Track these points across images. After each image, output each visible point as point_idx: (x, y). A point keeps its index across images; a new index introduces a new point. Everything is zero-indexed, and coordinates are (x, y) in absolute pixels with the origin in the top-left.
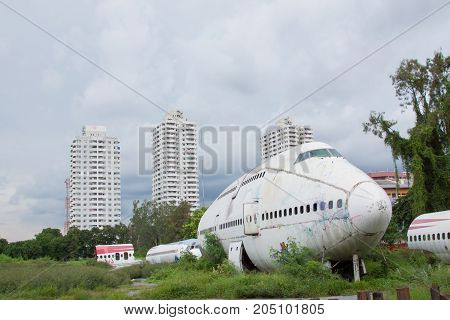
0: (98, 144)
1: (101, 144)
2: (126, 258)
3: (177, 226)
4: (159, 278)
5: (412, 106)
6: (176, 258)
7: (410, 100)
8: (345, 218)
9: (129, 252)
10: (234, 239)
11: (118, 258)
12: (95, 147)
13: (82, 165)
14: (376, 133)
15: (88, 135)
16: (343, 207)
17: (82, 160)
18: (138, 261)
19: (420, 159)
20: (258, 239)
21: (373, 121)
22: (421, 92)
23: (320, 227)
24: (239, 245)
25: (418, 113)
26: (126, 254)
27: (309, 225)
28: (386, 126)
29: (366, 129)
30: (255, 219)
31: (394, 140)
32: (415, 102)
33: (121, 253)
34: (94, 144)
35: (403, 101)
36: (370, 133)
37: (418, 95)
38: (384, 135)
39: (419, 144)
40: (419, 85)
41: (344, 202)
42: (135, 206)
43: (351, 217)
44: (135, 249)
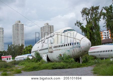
2: (10, 59)
3: (20, 51)
4: (22, 64)
5: (86, 20)
6: (24, 59)
7: (85, 18)
9: (11, 58)
10: (44, 53)
11: (7, 60)
14: (78, 26)
18: (13, 60)
19: (89, 33)
20: (52, 53)
21: (77, 23)
22: (88, 16)
23: (72, 50)
24: (46, 55)
25: (87, 21)
26: (10, 58)
27: (69, 49)
28: (80, 24)
29: (75, 25)
30: (52, 48)
31: (82, 28)
32: (87, 19)
33: (8, 58)
35: (83, 18)
36: (77, 26)
37: (87, 17)
38: (80, 26)
39: (89, 29)
40: (87, 14)
41: (79, 43)
43: (81, 46)
44: (12, 57)
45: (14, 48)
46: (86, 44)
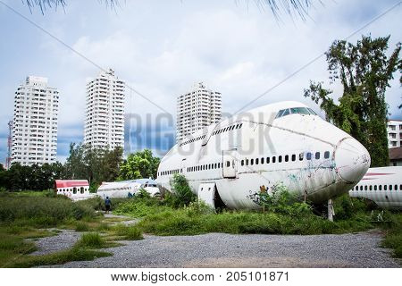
0: (39, 93)
1: (42, 93)
2: (82, 192)
3: (111, 167)
4: (125, 211)
5: (340, 80)
6: (130, 194)
7: (339, 74)
8: (332, 168)
9: (85, 187)
10: (204, 181)
11: (75, 192)
12: (37, 95)
13: (25, 110)
14: (313, 99)
15: (31, 84)
16: (330, 158)
17: (25, 105)
19: (350, 124)
20: (233, 181)
21: (313, 88)
22: (349, 68)
23: (306, 174)
24: (212, 186)
25: (345, 85)
26: (82, 188)
27: (294, 172)
28: (323, 93)
29: (306, 94)
30: (233, 164)
31: (328, 105)
32: (343, 76)
33: (77, 188)
34: (36, 92)
35: (332, 75)
36: (309, 98)
37: (346, 70)
38: (321, 101)
39: (350, 111)
40: (347, 63)
41: (331, 154)
42: (72, 147)
43: (337, 167)
44: (90, 185)
45: (90, 155)
46: (355, 161)
